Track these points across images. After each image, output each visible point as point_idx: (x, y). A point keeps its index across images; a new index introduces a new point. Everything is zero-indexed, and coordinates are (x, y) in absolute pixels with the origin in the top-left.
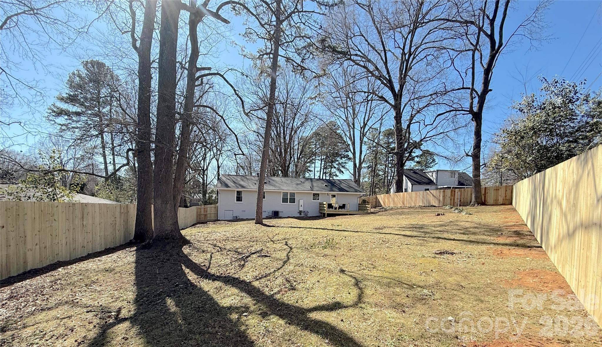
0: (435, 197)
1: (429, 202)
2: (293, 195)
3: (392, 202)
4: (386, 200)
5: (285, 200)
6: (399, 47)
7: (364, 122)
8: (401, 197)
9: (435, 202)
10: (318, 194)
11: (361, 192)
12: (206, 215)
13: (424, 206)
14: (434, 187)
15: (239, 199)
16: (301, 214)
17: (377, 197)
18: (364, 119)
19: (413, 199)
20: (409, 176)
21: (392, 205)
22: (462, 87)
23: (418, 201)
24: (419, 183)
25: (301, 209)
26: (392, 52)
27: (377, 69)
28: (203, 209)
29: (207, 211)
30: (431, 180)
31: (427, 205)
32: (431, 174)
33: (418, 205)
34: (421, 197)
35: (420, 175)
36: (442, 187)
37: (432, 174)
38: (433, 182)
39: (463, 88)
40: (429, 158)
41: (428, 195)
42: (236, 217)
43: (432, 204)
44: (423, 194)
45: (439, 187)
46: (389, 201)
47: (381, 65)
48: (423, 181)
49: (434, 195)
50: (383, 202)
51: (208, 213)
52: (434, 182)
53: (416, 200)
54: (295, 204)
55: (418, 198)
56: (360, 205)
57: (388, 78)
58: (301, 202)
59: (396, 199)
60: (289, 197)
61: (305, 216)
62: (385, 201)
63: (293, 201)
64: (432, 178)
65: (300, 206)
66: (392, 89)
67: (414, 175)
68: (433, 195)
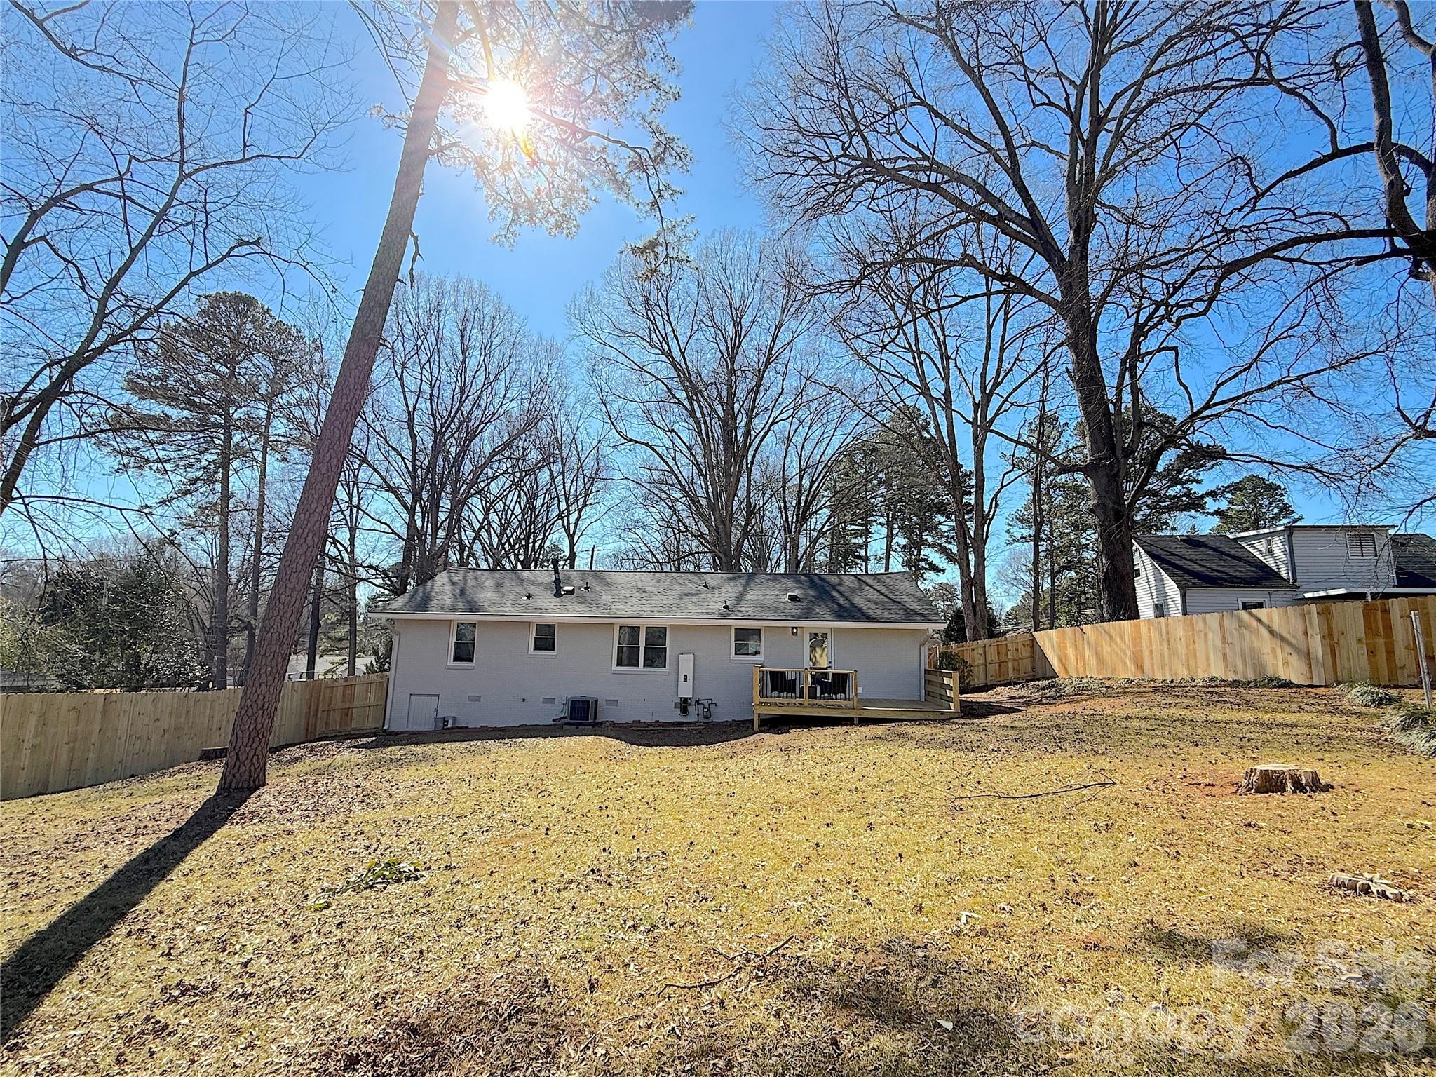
0: (1282, 639)
1: (1258, 664)
2: (657, 635)
3: (1093, 661)
4: (1071, 652)
5: (627, 657)
6: (1051, 104)
7: (984, 387)
8: (1128, 638)
9: (1286, 663)
10: (757, 632)
11: (930, 621)
12: (347, 713)
13: (1235, 683)
14: (1280, 595)
15: (464, 653)
16: (685, 711)
17: (1033, 640)
18: (983, 375)
19: (1181, 647)
20: (1170, 557)
21: (1092, 671)
22: (1328, 150)
23: (1201, 657)
24: (1213, 581)
25: (686, 691)
26: (1041, 146)
27: (988, 196)
28: (340, 690)
29: (352, 699)
30: (1265, 567)
31: (1251, 677)
32: (1262, 545)
33: (1206, 676)
34: (1213, 637)
35: (1214, 549)
36: (1322, 594)
37: (1269, 543)
38: (1277, 575)
39: (1337, 154)
40: (1265, 502)
41: (1246, 633)
42: (445, 721)
43: (1270, 673)
44: (1222, 626)
45: (1308, 595)
46: (1080, 657)
47: (1000, 184)
48: (1231, 572)
49: (1276, 628)
50: (1060, 659)
51: (356, 703)
52: (1284, 575)
53: (1192, 654)
54: (667, 669)
55: (1200, 646)
56: (930, 677)
57: (1027, 215)
58: (686, 665)
59: (1106, 648)
60: (642, 644)
61: (702, 719)
62: (1066, 655)
63: (656, 656)
64: (1270, 562)
65: (681, 678)
66: (1045, 246)
67: (1190, 553)
68: (1272, 632)
